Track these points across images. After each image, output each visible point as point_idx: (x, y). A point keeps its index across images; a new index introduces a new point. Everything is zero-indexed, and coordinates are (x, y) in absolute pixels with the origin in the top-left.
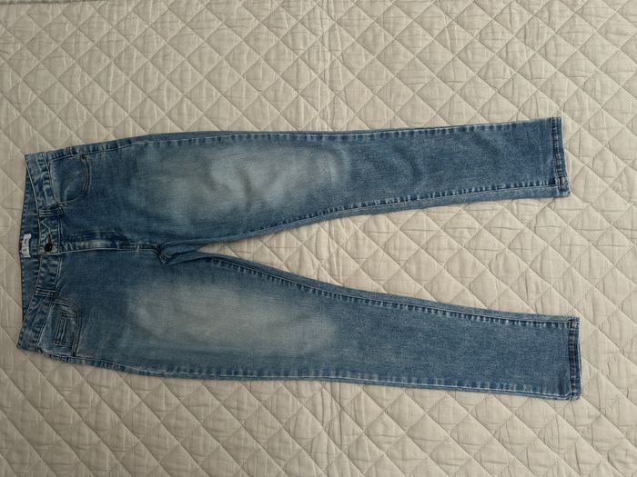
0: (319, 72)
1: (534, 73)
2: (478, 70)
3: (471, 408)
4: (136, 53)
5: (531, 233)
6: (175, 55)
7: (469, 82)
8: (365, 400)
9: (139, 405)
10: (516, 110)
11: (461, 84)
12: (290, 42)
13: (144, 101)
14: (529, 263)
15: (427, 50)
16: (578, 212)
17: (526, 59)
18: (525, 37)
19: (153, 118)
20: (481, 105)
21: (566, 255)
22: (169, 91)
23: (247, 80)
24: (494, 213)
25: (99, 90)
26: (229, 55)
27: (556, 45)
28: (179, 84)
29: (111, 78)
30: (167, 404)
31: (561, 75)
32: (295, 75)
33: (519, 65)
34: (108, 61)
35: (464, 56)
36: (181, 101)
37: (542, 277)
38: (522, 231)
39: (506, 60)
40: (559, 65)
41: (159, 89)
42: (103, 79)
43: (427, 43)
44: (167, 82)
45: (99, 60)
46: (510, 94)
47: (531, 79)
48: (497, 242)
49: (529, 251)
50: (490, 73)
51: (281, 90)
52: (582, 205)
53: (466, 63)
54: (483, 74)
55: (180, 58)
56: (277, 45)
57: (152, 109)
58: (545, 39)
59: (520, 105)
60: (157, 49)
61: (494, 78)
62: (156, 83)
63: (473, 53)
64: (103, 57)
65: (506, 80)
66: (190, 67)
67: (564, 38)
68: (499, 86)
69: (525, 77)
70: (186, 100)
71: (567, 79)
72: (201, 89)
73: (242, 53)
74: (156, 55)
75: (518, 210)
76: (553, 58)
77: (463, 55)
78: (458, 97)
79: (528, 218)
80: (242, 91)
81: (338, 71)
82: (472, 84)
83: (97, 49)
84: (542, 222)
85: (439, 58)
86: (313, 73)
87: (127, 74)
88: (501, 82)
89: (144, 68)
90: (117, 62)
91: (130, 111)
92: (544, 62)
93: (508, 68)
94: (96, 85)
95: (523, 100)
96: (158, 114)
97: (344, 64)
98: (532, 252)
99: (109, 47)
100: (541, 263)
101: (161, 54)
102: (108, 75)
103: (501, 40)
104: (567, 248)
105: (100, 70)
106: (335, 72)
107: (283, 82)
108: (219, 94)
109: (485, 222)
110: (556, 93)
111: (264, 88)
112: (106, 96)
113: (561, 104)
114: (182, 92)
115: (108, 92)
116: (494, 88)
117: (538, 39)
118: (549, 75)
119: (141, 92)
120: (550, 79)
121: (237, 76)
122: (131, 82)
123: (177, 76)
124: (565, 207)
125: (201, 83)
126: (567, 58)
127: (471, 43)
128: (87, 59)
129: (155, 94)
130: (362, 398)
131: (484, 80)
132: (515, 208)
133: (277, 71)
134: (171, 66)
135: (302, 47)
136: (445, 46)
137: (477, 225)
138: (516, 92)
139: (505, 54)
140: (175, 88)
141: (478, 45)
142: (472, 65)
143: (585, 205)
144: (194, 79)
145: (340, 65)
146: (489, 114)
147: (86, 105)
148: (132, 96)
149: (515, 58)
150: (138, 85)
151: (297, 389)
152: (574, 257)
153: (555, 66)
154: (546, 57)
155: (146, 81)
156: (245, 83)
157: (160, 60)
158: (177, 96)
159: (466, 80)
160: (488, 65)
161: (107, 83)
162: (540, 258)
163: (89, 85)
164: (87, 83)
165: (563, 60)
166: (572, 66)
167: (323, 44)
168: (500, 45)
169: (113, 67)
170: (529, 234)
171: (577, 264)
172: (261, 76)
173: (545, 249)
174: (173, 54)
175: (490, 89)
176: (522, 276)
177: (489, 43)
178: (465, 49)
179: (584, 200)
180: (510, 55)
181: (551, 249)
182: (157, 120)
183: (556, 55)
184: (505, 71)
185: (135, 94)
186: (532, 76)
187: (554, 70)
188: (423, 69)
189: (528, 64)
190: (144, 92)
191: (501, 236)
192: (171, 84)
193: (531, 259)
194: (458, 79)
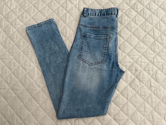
0: (74, 4)
1: (151, 7)
2: (131, 6)
5: (152, 65)
7: (128, 10)
10: (145, 20)
11: (125, 11)
13: (10, 12)
14: (151, 76)
17: (148, 3)
19: (12, 18)
20: (132, 17)
22: (19, 9)
23: (48, 6)
24: (138, 56)
28: (23, 7)
31: (160, 9)
32: (66, 5)
33: (145, 4)
36: (23, 13)
37: (156, 81)
38: (148, 63)
39: (141, 3)
40: (159, 5)
46: (142, 15)
47: (150, 10)
48: (140, 67)
49: (151, 71)
51: (60, 10)
53: (127, 4)
54: (133, 7)
57: (12, 15)
59: (146, 18)
61: (136, 9)
62: (15, 6)
65: (141, 10)
66: (28, 2)
68: (139, 11)
69: (148, 9)
71: (162, 10)
72: (31, 9)
75: (146, 56)
76: (157, 3)
78: (124, 14)
79: (150, 59)
80: (46, 10)
81: (81, 4)
82: (129, 11)
84: (155, 60)
85: (117, 1)
86: (72, 5)
87: (4, 2)
88: (139, 10)
91: (4, 15)
92: (154, 4)
93: (142, 6)
95: (147, 17)
96: (14, 17)
97: (83, 2)
98: (152, 72)
100: (156, 76)
104: (165, 70)
106: (80, 5)
107: (61, 7)
108: (38, 11)
109: (135, 60)
110: (158, 15)
111: (54, 9)
113: (160, 18)
114: (24, 10)
116: (137, 12)
118: (156, 8)
119: (9, 9)
120: (156, 10)
121: (44, 5)
122: (5, 5)
123: (23, 4)
124: (164, 55)
125: (31, 7)
126: (162, 3)
129: (14, 10)
131: (133, 9)
132: (145, 55)
133: (59, 4)
137: (132, 61)
138: (145, 14)
139: (140, 1)
142: (129, 4)
144: (28, 6)
145: (82, 2)
146: (135, 21)
149: (144, 2)
150: (7, 6)
153: (158, 6)
155: (11, 5)
156: (47, 8)
158: (22, 11)
159: (127, 9)
160: (134, 4)
162: (155, 74)
165: (160, 3)
166: (164, 5)
170: (151, 65)
172: (53, 5)
173: (157, 70)
175: (135, 12)
176: (149, 80)
181: (159, 70)
182: (13, 19)
183: (158, 2)
184: (140, 6)
185: (6, 9)
186: (150, 8)
187: (157, 7)
188: (111, 5)
189: (148, 5)
190: (10, 9)
191: (141, 65)
192: (20, 7)
193: (152, 74)
194: (124, 9)
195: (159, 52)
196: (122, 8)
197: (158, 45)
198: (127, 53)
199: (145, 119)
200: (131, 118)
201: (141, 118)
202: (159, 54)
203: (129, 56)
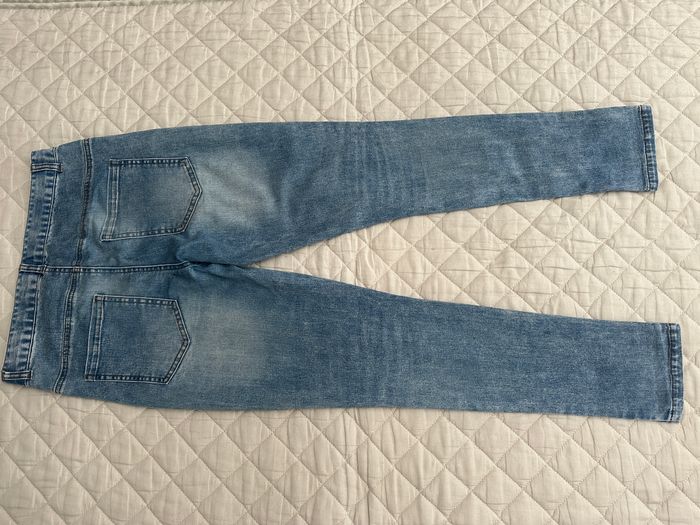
0: (346, 91)
1: (585, 96)
2: (523, 91)
3: (525, 483)
4: (135, 65)
5: (590, 274)
6: (180, 68)
7: (514, 105)
8: (399, 481)
9: (120, 483)
11: (505, 108)
12: (313, 57)
13: (143, 118)
14: (588, 308)
15: (467, 69)
16: (640, 250)
17: (576, 81)
18: (574, 58)
21: (629, 299)
22: (172, 108)
23: (263, 97)
24: (546, 250)
25: (89, 105)
26: (243, 69)
27: (608, 66)
28: (184, 100)
29: (105, 92)
30: (155, 482)
31: (615, 99)
32: (318, 94)
33: (569, 87)
34: (102, 73)
35: (508, 77)
36: (186, 120)
38: (578, 272)
39: (554, 83)
40: (613, 88)
41: (160, 105)
42: (95, 93)
43: (466, 62)
44: (170, 97)
45: (91, 72)
47: (582, 103)
48: (550, 283)
49: (587, 295)
50: (537, 95)
51: (302, 109)
52: (644, 242)
53: (511, 85)
54: (529, 96)
55: (186, 72)
56: (298, 60)
58: (596, 61)
60: (159, 60)
61: (541, 101)
62: (157, 99)
63: (517, 75)
64: (97, 69)
65: (555, 104)
66: (197, 82)
67: (617, 60)
68: (547, 110)
69: (576, 100)
70: (191, 118)
72: (209, 107)
73: (258, 68)
74: (159, 68)
75: (573, 248)
76: (605, 81)
77: (506, 75)
79: (584, 257)
80: (257, 109)
81: (366, 90)
82: (517, 107)
83: (89, 59)
84: (600, 262)
85: (480, 78)
86: (338, 92)
87: (124, 88)
88: (549, 106)
89: (144, 81)
90: (113, 74)
91: (124, 129)
92: (596, 84)
93: (557, 91)
94: (87, 100)
97: (373, 82)
98: (591, 296)
99: (103, 57)
100: (601, 309)
101: (164, 67)
102: (102, 89)
103: (548, 60)
104: (630, 291)
105: (93, 83)
106: (363, 92)
107: (304, 101)
108: (230, 113)
109: (536, 261)
111: (282, 107)
112: (97, 113)
114: (187, 109)
115: (100, 107)
117: (588, 60)
118: (601, 98)
119: (139, 109)
120: (603, 103)
121: (252, 93)
122: (127, 97)
123: (181, 92)
124: (626, 244)
125: (209, 99)
126: (620, 81)
127: (515, 62)
128: (77, 70)
129: (155, 111)
130: (395, 478)
131: (530, 102)
132: (570, 245)
133: (297, 88)
134: (175, 80)
135: (326, 63)
136: (487, 66)
137: (527, 264)
139: (552, 76)
140: (179, 105)
141: (523, 65)
142: (516, 87)
143: (648, 242)
144: (201, 94)
145: (369, 84)
147: (73, 123)
148: (129, 113)
149: (563, 80)
150: (135, 101)
151: (316, 464)
152: (639, 301)
153: (608, 90)
154: (597, 79)
155: (145, 96)
156: (260, 101)
157: (163, 74)
158: (181, 114)
159: (510, 102)
160: (534, 86)
161: (100, 97)
162: (599, 303)
163: (78, 100)
164: (76, 97)
165: (617, 82)
166: (626, 89)
167: (350, 60)
168: (546, 66)
169: (107, 80)
170: (586, 275)
171: (643, 311)
172: (279, 94)
173: (605, 292)
174: (178, 67)
177: (535, 63)
178: (509, 68)
179: (647, 237)
180: (558, 76)
181: (611, 292)
183: (609, 78)
184: (553, 93)
185: (132, 111)
186: (583, 99)
187: (607, 93)
188: (462, 90)
189: (578, 87)
190: (143, 108)
191: (554, 277)
192: (174, 100)
193: (590, 304)
194: (501, 101)
195: (613, 237)
196: (495, 100)
197: (608, 214)
198: (510, 242)
199: (568, 441)
200: (526, 438)
201: (557, 437)
202: (612, 242)
203: (516, 248)
